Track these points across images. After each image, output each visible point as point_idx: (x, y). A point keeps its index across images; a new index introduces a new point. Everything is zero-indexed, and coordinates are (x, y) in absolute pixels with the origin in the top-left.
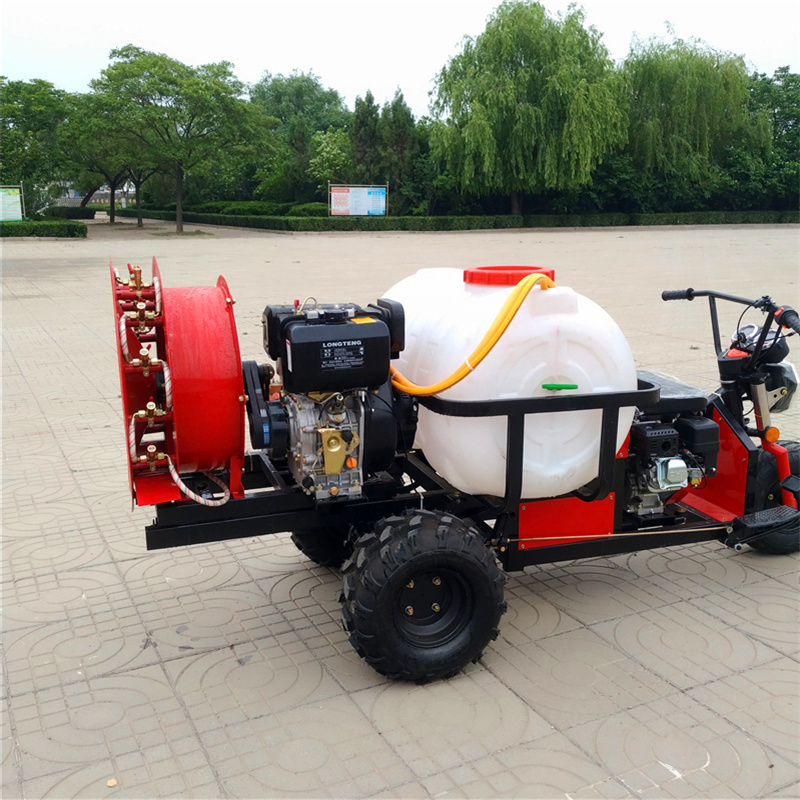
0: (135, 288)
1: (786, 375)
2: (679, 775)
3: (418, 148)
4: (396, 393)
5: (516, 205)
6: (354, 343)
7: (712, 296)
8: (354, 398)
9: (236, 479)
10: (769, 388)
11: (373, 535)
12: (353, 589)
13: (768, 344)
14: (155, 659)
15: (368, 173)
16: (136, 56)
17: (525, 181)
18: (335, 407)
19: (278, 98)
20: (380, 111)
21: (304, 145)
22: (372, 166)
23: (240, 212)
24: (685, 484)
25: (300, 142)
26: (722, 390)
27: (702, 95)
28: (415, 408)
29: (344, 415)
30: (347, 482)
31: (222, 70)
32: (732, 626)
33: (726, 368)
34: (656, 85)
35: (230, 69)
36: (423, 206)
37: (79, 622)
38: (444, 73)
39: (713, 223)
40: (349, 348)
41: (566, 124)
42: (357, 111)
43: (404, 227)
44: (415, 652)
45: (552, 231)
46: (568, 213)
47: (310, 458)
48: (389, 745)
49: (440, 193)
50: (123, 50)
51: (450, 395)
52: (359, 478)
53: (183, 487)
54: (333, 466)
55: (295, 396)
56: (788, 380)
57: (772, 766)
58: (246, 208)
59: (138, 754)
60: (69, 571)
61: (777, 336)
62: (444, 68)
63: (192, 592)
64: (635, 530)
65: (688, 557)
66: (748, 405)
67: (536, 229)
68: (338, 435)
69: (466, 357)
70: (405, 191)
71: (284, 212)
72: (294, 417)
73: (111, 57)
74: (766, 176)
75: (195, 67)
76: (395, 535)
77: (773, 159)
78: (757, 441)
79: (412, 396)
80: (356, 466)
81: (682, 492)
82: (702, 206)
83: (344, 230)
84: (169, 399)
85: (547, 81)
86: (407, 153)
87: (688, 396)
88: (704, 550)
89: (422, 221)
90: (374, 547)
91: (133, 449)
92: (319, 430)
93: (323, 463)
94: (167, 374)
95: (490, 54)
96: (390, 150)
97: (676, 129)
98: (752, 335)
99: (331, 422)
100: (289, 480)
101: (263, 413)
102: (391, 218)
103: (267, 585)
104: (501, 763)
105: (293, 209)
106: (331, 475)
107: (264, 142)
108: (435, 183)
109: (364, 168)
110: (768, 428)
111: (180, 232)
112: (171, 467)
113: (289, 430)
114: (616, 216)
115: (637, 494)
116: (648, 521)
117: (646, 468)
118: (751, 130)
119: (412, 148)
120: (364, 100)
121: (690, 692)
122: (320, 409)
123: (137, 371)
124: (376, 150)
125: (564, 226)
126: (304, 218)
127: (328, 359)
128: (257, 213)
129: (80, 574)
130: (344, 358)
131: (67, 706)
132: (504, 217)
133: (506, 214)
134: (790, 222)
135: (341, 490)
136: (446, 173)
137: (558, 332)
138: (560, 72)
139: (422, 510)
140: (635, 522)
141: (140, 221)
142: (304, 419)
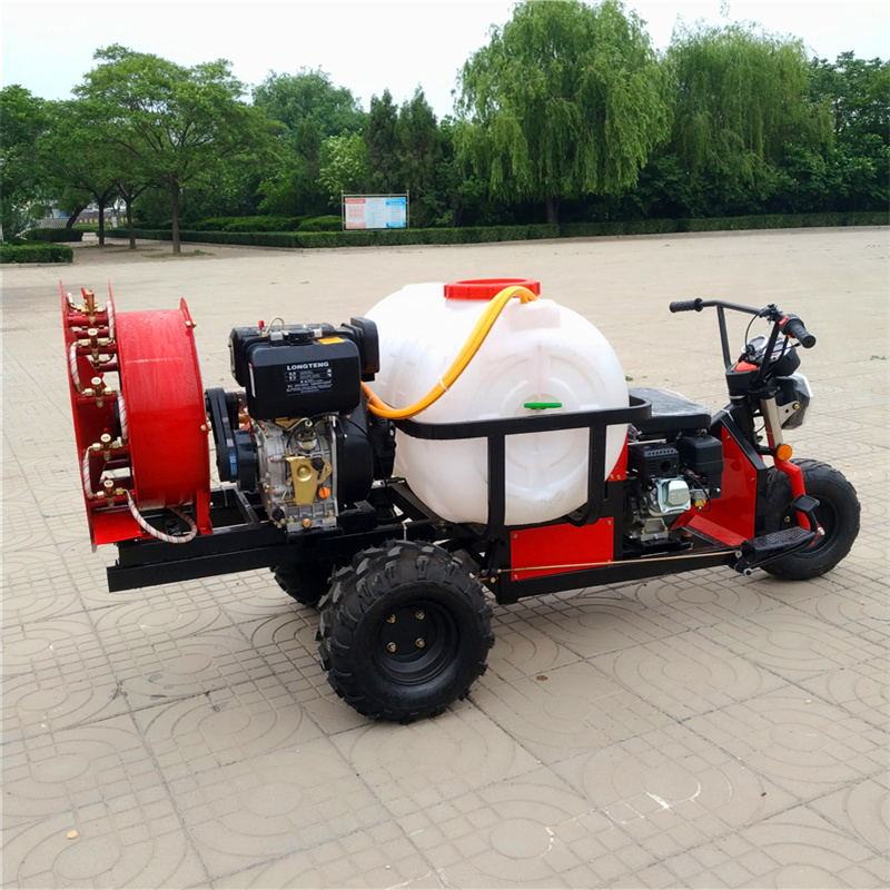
0: (87, 314)
1: (798, 389)
2: (666, 806)
3: (440, 151)
4: (372, 417)
5: (551, 213)
6: (321, 365)
7: (721, 306)
8: (326, 423)
9: (203, 514)
10: (780, 403)
11: (350, 568)
12: (329, 625)
13: (776, 356)
14: (125, 709)
15: (385, 181)
16: (122, 57)
17: (560, 186)
18: (305, 434)
19: (283, 100)
20: (398, 112)
21: (314, 152)
22: (390, 174)
23: (244, 228)
24: (688, 506)
25: (309, 147)
26: (732, 406)
27: (758, 85)
28: (392, 433)
29: (315, 442)
30: (321, 513)
31: (219, 69)
32: (739, 655)
33: (735, 382)
34: (706, 76)
35: (228, 68)
36: (448, 216)
37: (46, 674)
38: (467, 67)
39: (770, 228)
40: (315, 371)
41: (607, 122)
42: (372, 111)
43: (427, 241)
44: (398, 690)
45: (592, 241)
46: (610, 220)
47: (279, 489)
48: (367, 786)
49: (466, 201)
50: (110, 49)
51: (424, 418)
52: (333, 508)
53: (143, 523)
54: (304, 497)
55: (263, 424)
56: (800, 393)
57: (764, 794)
58: (250, 224)
59: (101, 805)
60: (37, 621)
61: (785, 348)
62: (467, 63)
63: (168, 638)
64: (638, 557)
65: (701, 586)
66: (759, 422)
67: (575, 239)
68: (308, 463)
69: (440, 377)
70: (427, 199)
71: (293, 227)
72: (262, 446)
73: (95, 57)
74: (828, 176)
75: (188, 67)
76: (372, 568)
77: (836, 157)
78: (768, 461)
79: (389, 420)
80: (330, 495)
81: (687, 516)
82: (759, 209)
83: (360, 245)
84: (124, 430)
85: (582, 73)
86: (428, 157)
87: (690, 413)
88: (719, 578)
89: (447, 233)
90: (349, 581)
91: (88, 485)
92: (288, 459)
93: (293, 493)
94: (121, 403)
95: (518, 44)
96: (409, 155)
97: (727, 124)
98: (762, 347)
99: (301, 450)
100: (262, 514)
101: (230, 443)
102: (411, 230)
103: (249, 630)
104: (482, 800)
105: (304, 223)
106: (304, 506)
107: (269, 150)
108: (460, 189)
109: (381, 175)
110: (779, 445)
111: (177, 253)
112: (131, 503)
113: (258, 460)
114: (662, 222)
115: (639, 519)
116: (653, 548)
117: (646, 490)
118: (811, 124)
119: (434, 152)
120: (380, 99)
121: (688, 723)
122: (288, 435)
123: (90, 401)
124: (395, 155)
125: (605, 234)
126: (316, 233)
127: (293, 383)
128: (264, 230)
129: (49, 624)
130: (311, 381)
131: (29, 760)
132: (539, 226)
133: (541, 223)
134: (856, 225)
135: (314, 521)
136: (472, 177)
137: (539, 348)
138: (596, 62)
139: (405, 541)
140: (640, 549)
141: (132, 242)
142: (272, 447)
